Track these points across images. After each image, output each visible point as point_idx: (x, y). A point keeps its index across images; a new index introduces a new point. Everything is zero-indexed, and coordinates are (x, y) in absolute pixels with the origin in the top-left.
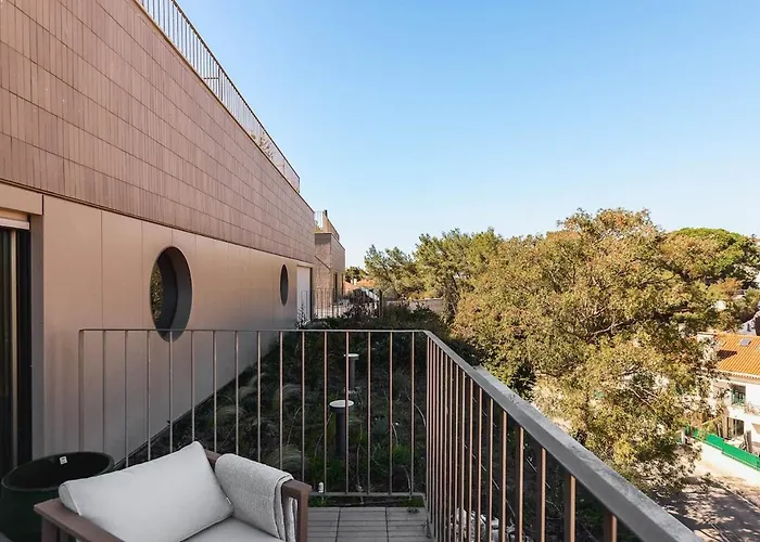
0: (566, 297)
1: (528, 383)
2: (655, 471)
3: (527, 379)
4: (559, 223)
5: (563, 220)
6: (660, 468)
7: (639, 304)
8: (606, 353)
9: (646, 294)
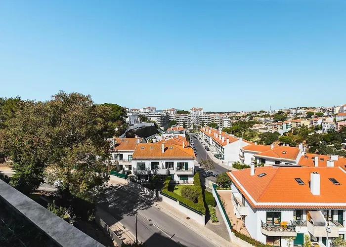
0: (57, 129)
1: (41, 169)
2: (96, 190)
3: (41, 168)
4: (52, 96)
5: (54, 95)
6: (97, 188)
7: (87, 130)
8: (75, 150)
9: (89, 127)
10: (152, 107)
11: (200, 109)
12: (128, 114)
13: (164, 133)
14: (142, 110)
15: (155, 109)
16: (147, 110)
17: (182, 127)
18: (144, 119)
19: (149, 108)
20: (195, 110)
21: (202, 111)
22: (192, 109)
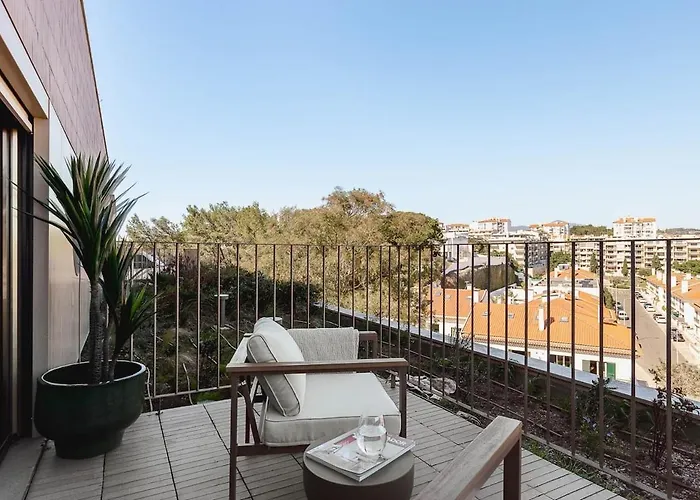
4: (323, 199)
5: (327, 195)
10: (499, 218)
11: (645, 220)
12: (446, 235)
13: (535, 282)
14: (475, 227)
15: (509, 221)
16: (489, 227)
17: (588, 269)
18: (481, 246)
19: (493, 221)
20: (629, 224)
21: (654, 227)
22: (621, 222)
